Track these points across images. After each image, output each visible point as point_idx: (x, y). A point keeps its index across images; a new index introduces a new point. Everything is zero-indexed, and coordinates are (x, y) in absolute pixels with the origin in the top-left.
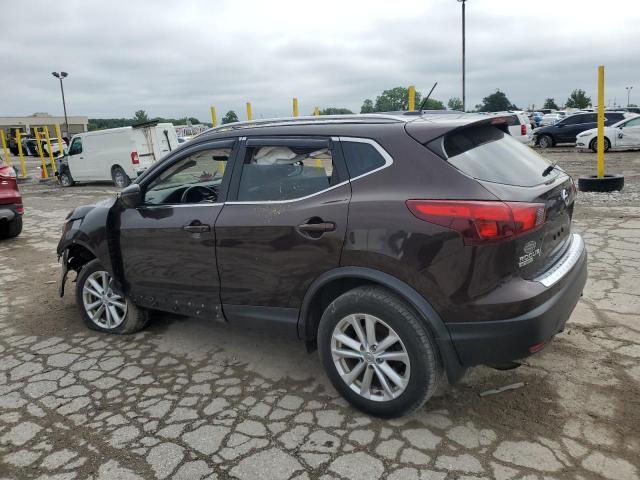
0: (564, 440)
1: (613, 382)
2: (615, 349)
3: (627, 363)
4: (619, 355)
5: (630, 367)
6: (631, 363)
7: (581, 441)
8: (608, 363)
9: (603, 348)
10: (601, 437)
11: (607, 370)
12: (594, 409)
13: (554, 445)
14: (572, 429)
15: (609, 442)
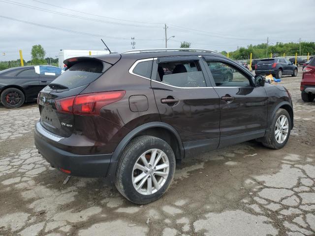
0: (31, 179)
1: (31, 206)
2: (46, 224)
3: (33, 220)
4: (40, 222)
5: (29, 219)
6: (30, 221)
7: (26, 181)
8: (43, 213)
9: (53, 220)
10: (21, 186)
11: (39, 209)
12: (30, 191)
13: (33, 176)
14: (32, 183)
15: (16, 186)
